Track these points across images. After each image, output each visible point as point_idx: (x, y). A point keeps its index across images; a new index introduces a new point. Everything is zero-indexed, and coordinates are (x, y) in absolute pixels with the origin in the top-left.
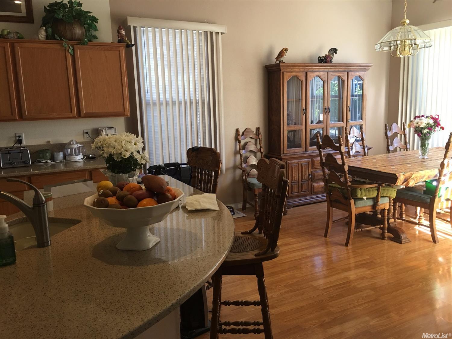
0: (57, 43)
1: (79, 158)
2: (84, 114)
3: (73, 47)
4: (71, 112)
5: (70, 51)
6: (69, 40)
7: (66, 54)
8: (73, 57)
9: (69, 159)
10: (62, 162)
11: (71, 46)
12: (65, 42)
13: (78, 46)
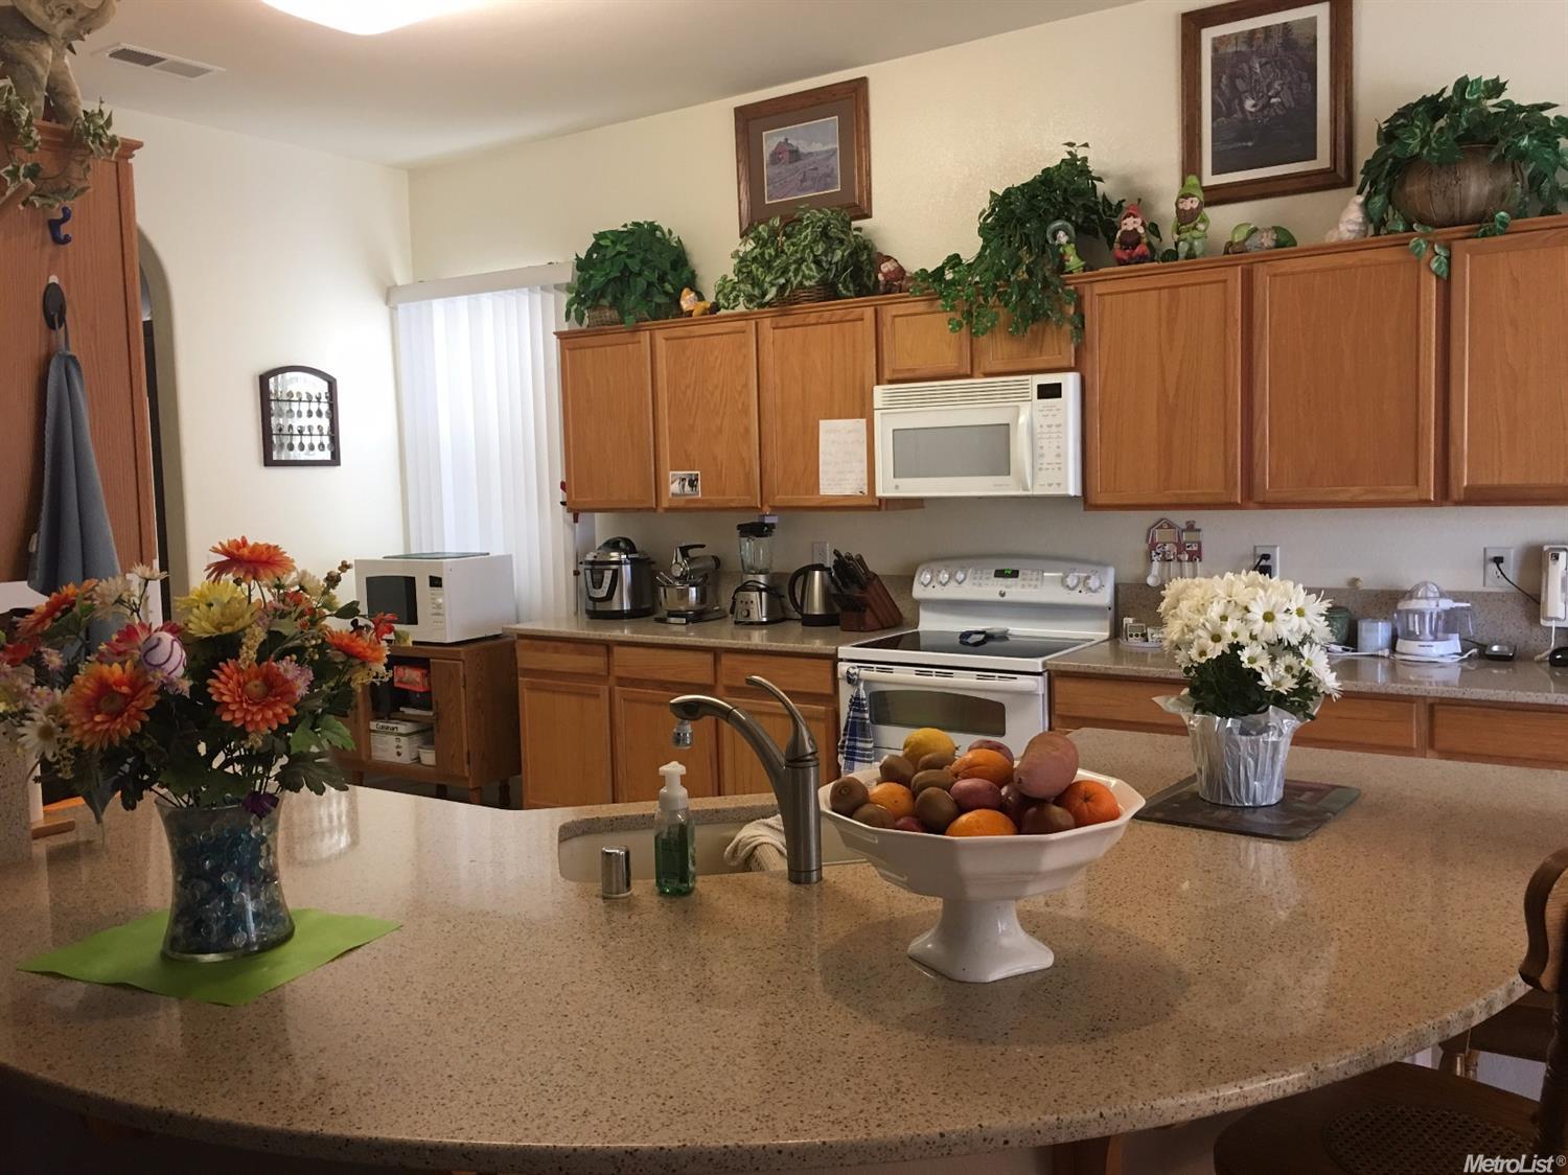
0: (1393, 243)
1: (1441, 653)
2: (1462, 492)
3: (1448, 247)
4: (1417, 483)
5: (1434, 266)
6: (1437, 227)
7: (1418, 277)
8: (1446, 284)
9: (1404, 651)
10: (1378, 656)
11: (1439, 246)
12: (1421, 236)
13: (1469, 241)
